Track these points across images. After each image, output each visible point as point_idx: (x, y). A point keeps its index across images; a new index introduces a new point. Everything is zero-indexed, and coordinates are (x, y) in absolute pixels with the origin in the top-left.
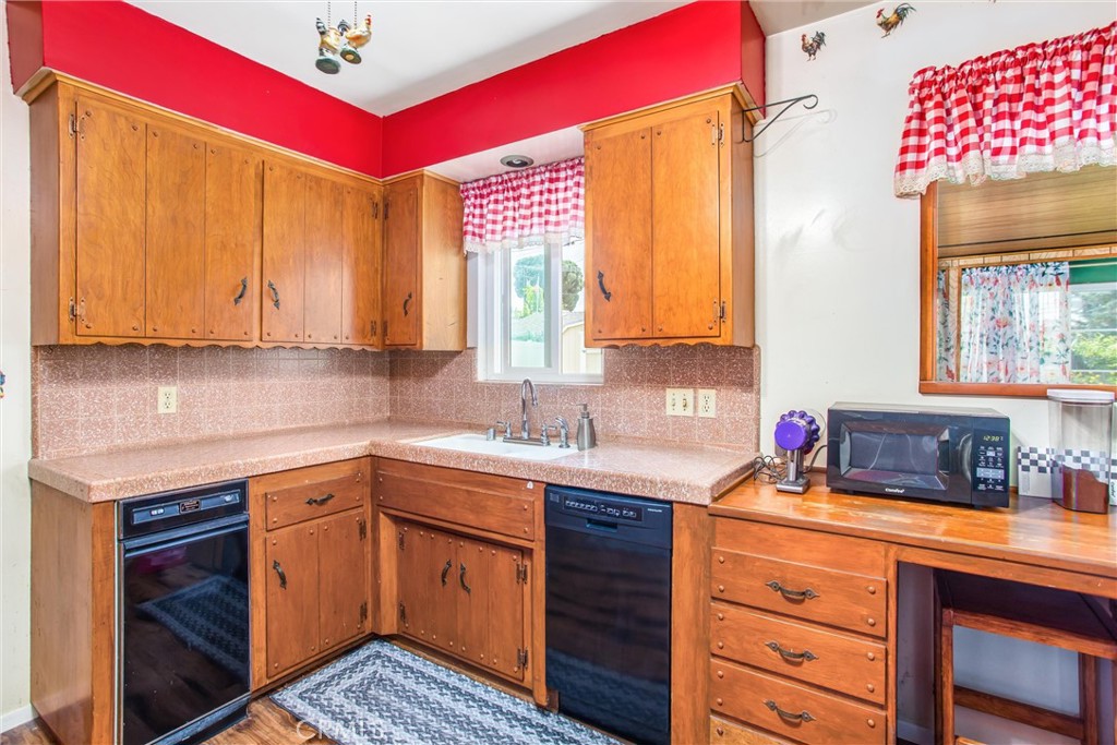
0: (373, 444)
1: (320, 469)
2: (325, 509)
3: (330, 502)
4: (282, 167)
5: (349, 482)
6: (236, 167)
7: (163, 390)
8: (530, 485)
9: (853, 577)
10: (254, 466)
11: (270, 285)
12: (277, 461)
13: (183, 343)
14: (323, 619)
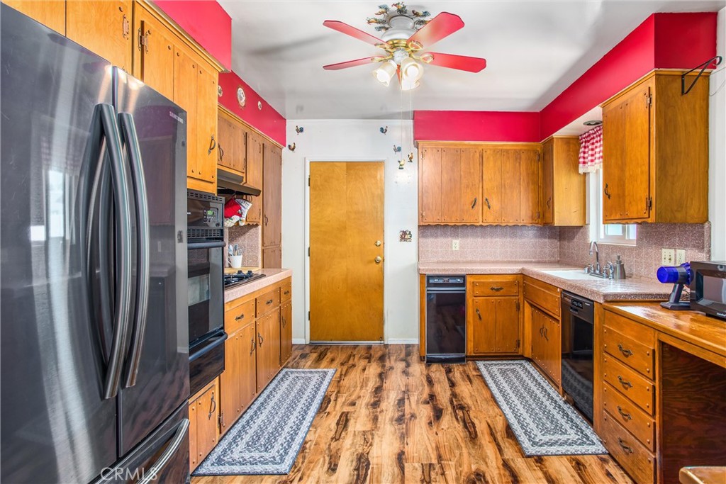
0: (523, 269)
1: (497, 276)
2: (499, 293)
3: (502, 291)
4: (490, 150)
5: (510, 284)
6: (472, 154)
7: (454, 241)
8: (559, 290)
9: (643, 346)
10: (469, 270)
11: (486, 200)
12: (478, 270)
13: (454, 224)
14: (497, 339)
